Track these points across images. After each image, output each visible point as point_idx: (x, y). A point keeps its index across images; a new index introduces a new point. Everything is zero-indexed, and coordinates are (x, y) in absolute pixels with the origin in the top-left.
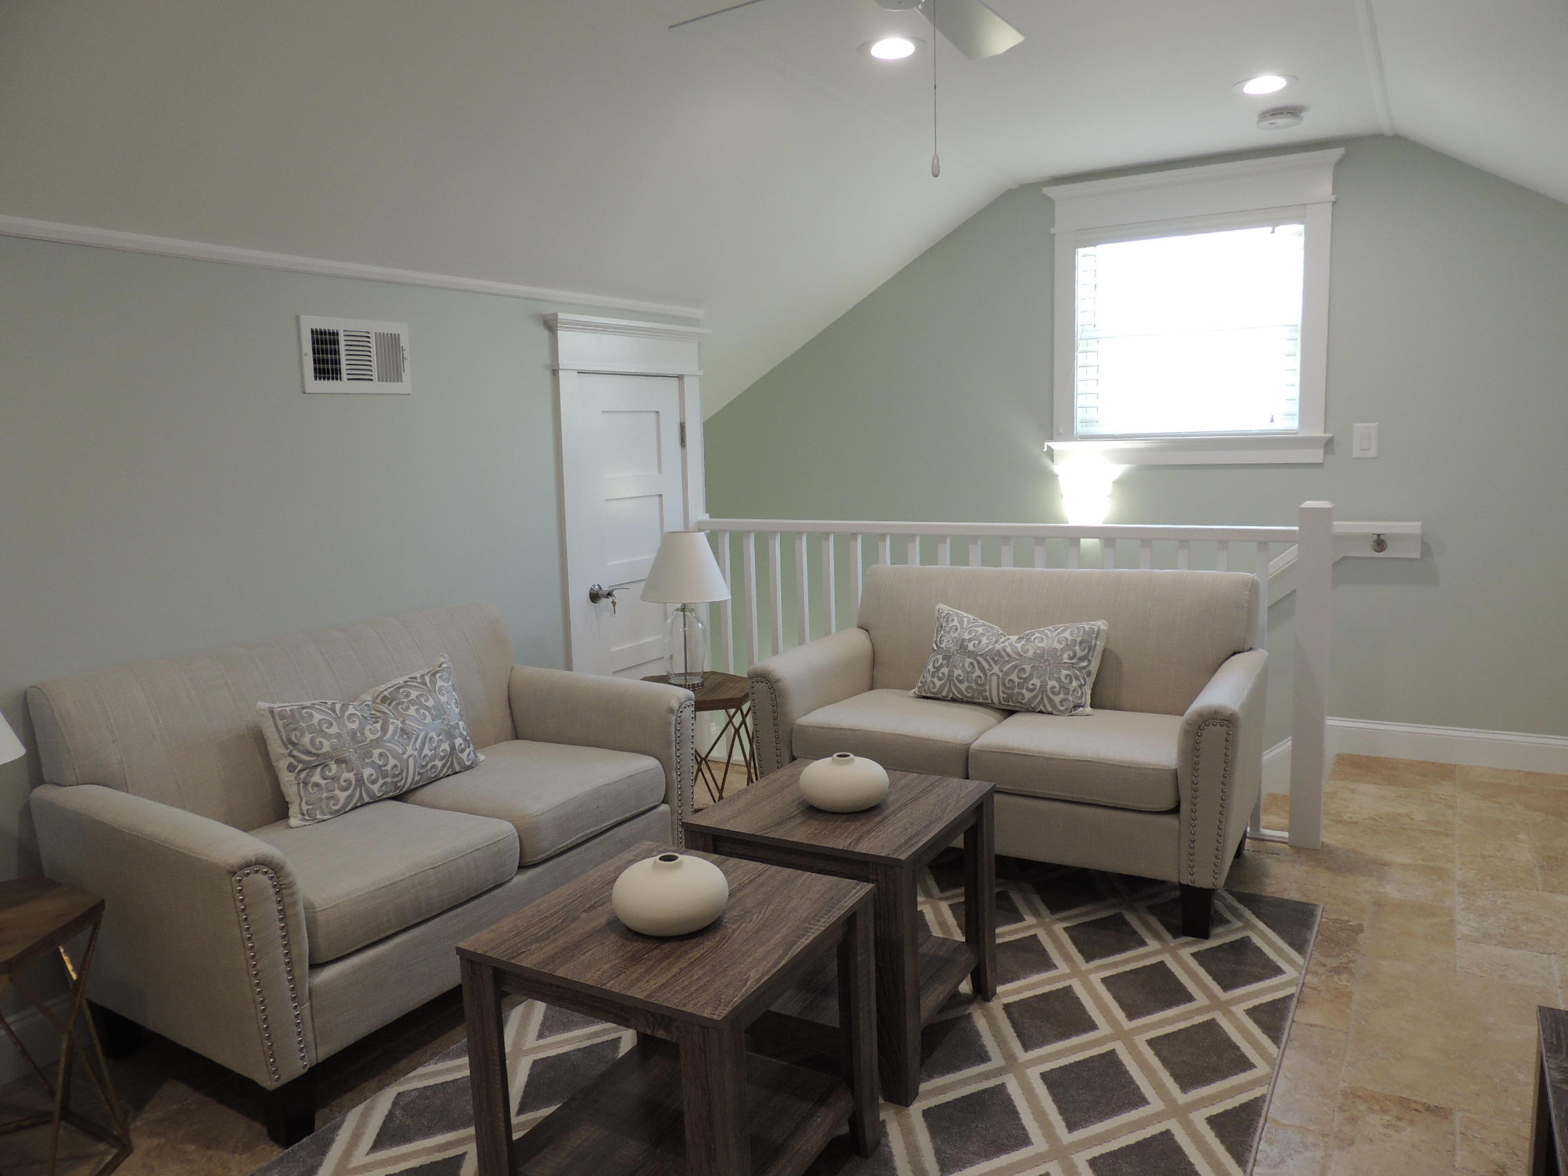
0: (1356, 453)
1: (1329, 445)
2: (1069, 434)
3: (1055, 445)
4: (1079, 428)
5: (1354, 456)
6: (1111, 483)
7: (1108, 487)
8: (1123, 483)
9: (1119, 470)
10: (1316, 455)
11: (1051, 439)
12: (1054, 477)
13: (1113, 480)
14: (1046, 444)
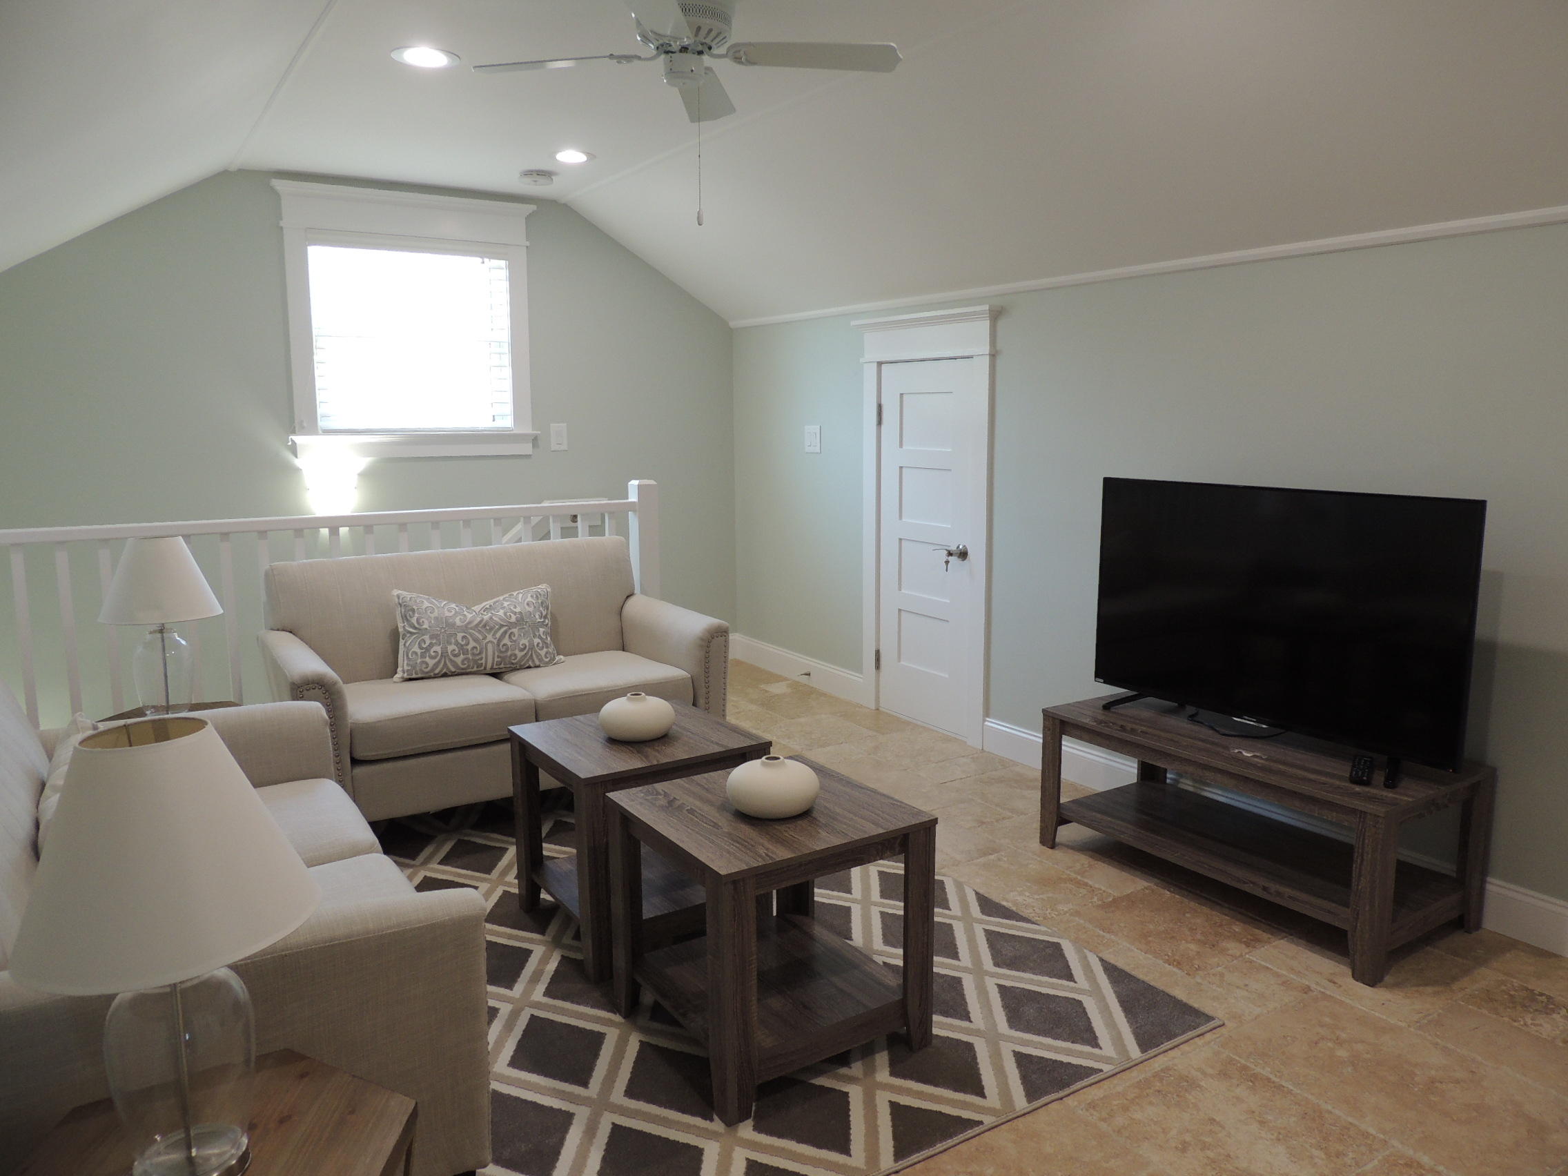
0: (554, 447)
1: (535, 441)
2: (311, 427)
3: (299, 439)
4: (322, 424)
5: (552, 450)
6: (356, 477)
7: (354, 480)
8: (368, 475)
9: (364, 462)
10: (527, 449)
11: (294, 432)
12: (297, 470)
13: (359, 471)
14: (290, 438)
